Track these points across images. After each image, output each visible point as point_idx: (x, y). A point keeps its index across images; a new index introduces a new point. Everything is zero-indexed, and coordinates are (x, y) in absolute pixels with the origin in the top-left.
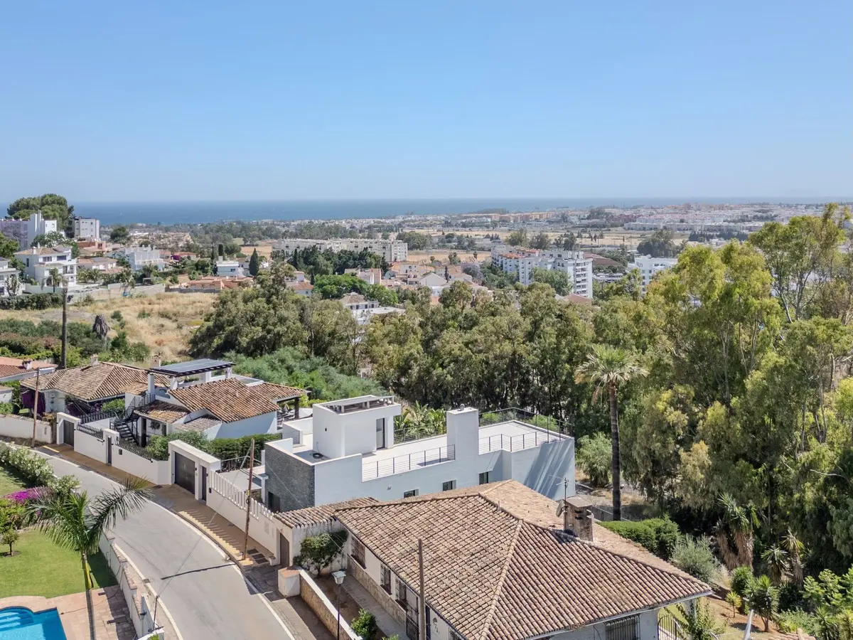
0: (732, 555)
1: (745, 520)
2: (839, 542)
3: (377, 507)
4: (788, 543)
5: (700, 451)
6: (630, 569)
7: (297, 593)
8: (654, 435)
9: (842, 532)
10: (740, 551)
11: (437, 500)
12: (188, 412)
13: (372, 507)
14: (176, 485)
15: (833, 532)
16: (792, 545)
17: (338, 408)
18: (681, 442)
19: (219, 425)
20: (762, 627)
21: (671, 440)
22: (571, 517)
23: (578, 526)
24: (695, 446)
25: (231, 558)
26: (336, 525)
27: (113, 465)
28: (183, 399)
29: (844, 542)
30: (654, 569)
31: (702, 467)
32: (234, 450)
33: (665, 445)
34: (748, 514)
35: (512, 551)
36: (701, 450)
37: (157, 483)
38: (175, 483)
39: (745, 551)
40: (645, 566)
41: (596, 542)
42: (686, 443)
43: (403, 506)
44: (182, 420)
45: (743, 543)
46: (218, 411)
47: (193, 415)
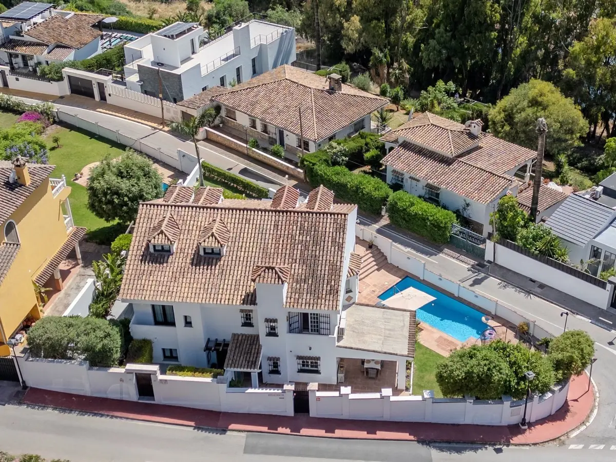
0: (377, 77)
1: (384, 60)
2: (425, 62)
3: (234, 92)
4: (403, 67)
5: (355, 21)
6: (359, 100)
7: (206, 137)
8: (328, 14)
9: (426, 57)
10: (381, 75)
11: (265, 84)
12: (48, 46)
13: (232, 93)
14: (73, 94)
15: (422, 57)
16: (404, 67)
17: (170, 36)
18: (344, 16)
19: (73, 52)
20: (396, 109)
21: (338, 15)
22: (333, 83)
23: (337, 86)
24: (352, 18)
25: (155, 128)
26: (215, 103)
27: (10, 87)
28: (38, 38)
29: (427, 62)
30: (368, 98)
31: (357, 31)
32: (93, 66)
33: (334, 19)
34: (385, 57)
35: (313, 103)
36: (356, 19)
37: (59, 95)
38: (72, 93)
39: (383, 75)
40: (364, 97)
41: (343, 92)
42: (346, 16)
43: (248, 90)
44: (46, 52)
45: (383, 71)
46: (67, 42)
47: (51, 47)
